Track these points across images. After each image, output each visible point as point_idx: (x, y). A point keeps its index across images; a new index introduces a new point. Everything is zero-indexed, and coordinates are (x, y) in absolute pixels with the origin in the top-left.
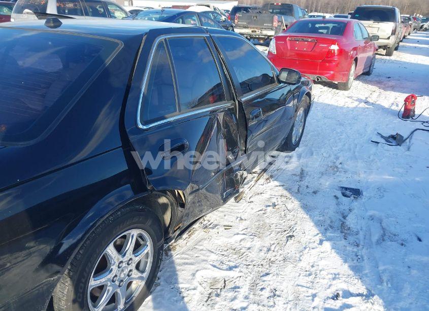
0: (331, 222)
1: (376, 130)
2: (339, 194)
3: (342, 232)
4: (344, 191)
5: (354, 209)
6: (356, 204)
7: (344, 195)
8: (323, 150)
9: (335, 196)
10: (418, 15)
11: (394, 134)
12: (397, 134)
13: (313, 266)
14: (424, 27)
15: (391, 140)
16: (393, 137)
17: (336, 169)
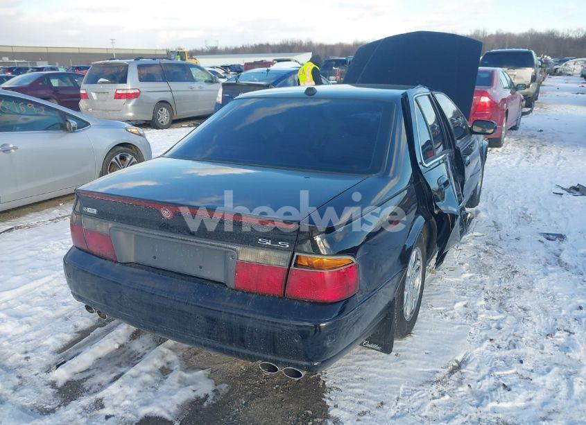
0: (547, 260)
1: (552, 183)
2: (543, 239)
3: (561, 266)
4: (547, 236)
5: (564, 249)
6: (563, 245)
7: (548, 239)
8: (506, 204)
9: (539, 241)
10: (545, 56)
11: (575, 185)
12: (578, 185)
13: (547, 291)
14: (559, 70)
15: (572, 191)
16: (574, 188)
17: (528, 219)
